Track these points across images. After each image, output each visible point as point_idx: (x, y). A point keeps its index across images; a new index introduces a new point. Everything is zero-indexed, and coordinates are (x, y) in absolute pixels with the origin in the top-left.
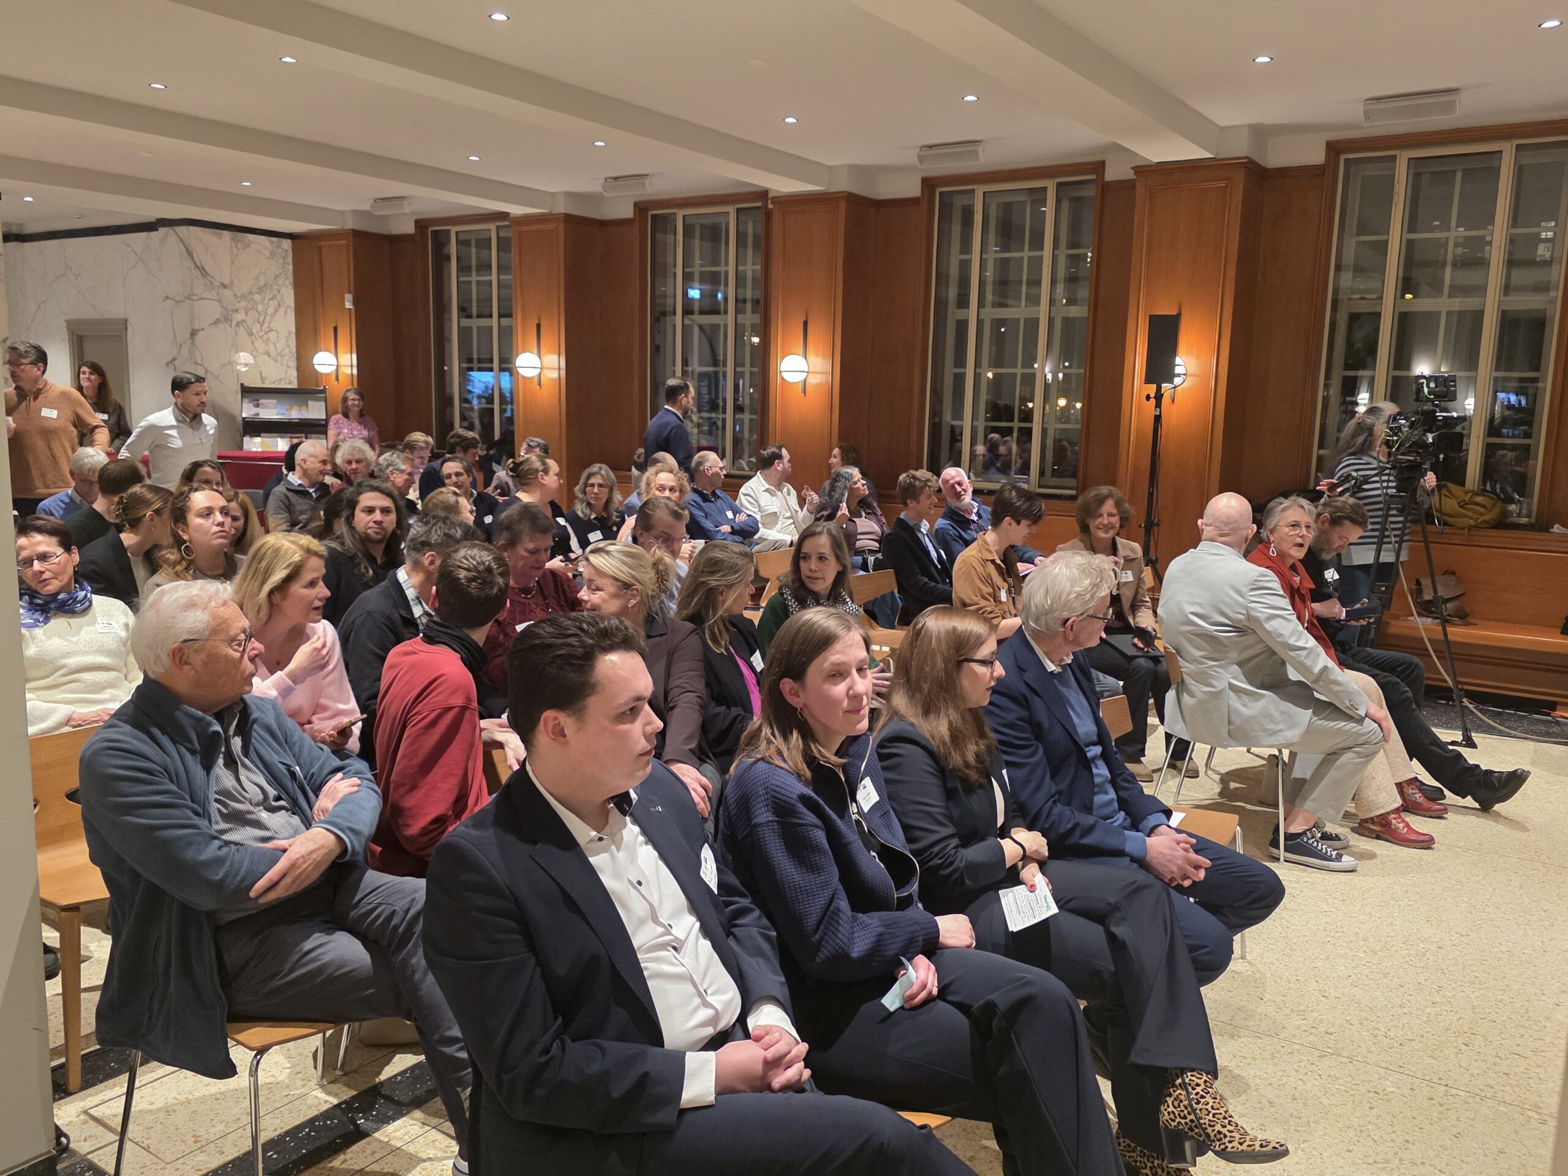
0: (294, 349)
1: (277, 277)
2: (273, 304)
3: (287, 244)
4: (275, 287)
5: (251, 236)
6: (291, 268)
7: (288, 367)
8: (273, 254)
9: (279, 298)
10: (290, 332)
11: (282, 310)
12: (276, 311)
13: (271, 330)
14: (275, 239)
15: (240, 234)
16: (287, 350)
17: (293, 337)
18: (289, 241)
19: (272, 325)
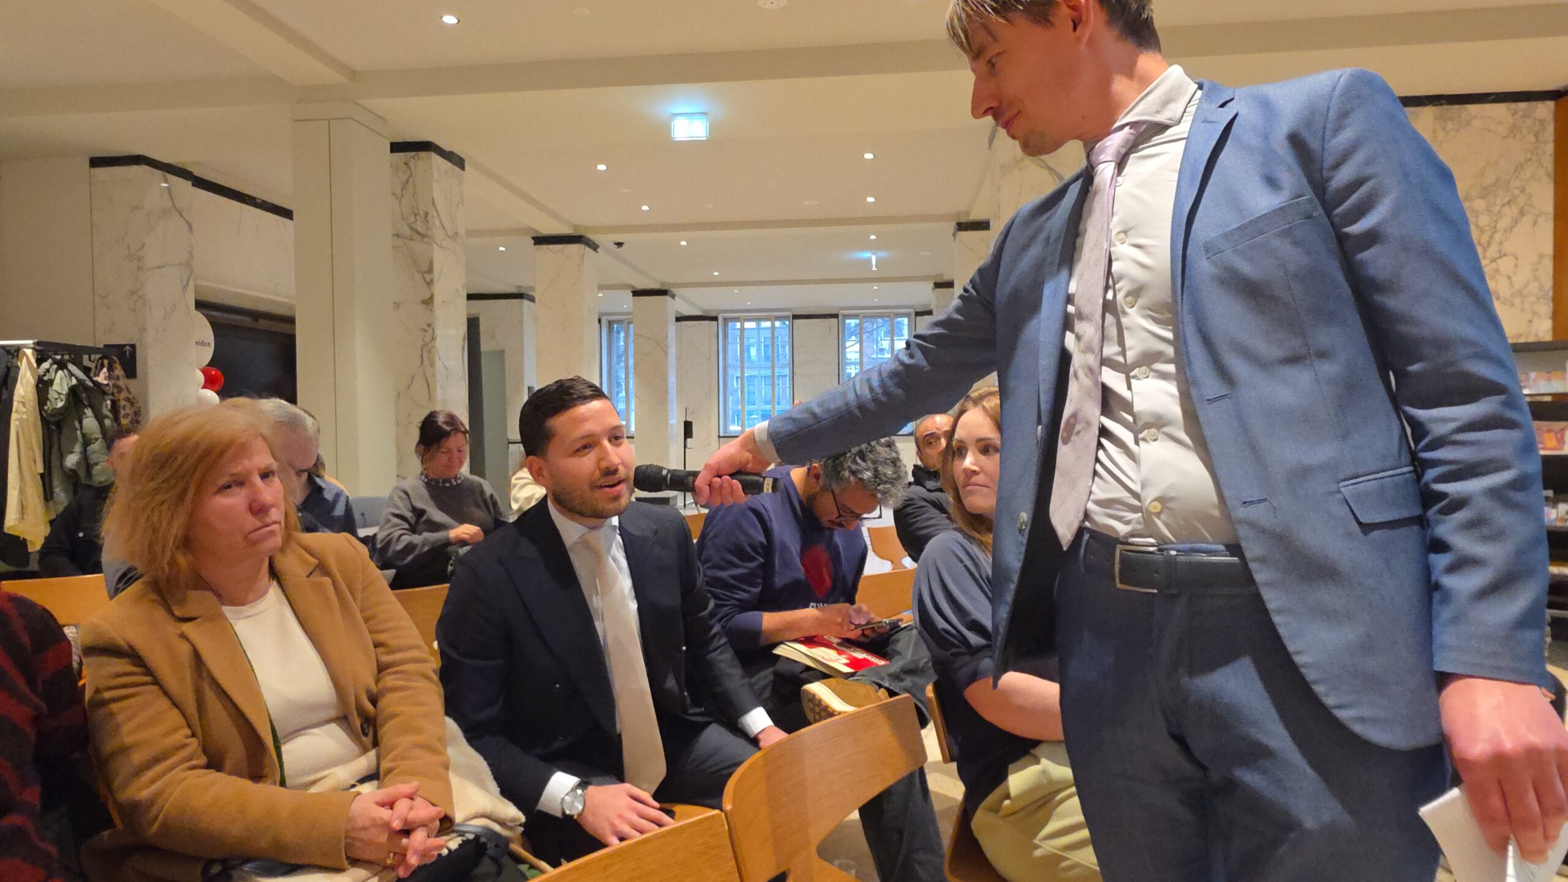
0: (1548, 283)
1: (1519, 167)
2: (1510, 212)
3: (1545, 110)
4: (1518, 183)
5: (1473, 109)
6: (1550, 148)
7: (1535, 313)
8: (1514, 130)
9: (1522, 200)
10: (1541, 256)
11: (1527, 220)
12: (1515, 222)
13: (1502, 255)
14: (1523, 105)
15: (1456, 108)
16: (1533, 286)
17: (1548, 265)
18: (1551, 104)
19: (1507, 247)
